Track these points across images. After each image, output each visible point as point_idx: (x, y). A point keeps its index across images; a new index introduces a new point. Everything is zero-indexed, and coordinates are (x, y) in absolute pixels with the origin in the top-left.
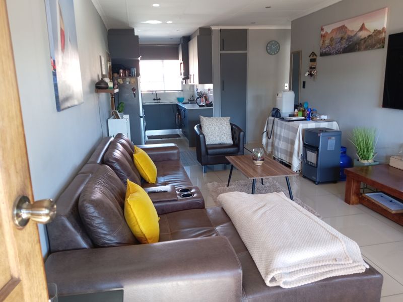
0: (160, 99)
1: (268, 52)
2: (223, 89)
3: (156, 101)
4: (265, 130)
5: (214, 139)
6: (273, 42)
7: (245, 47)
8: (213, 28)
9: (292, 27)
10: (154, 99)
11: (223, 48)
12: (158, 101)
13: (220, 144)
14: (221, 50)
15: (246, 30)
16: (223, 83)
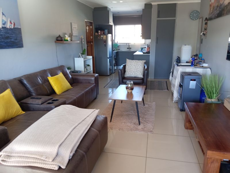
0: (131, 48)
1: (191, 19)
2: (157, 42)
3: (128, 49)
4: (172, 71)
5: (131, 74)
6: (195, 12)
7: (174, 15)
8: (153, 4)
9: (201, 1)
10: (128, 48)
11: (158, 17)
12: (130, 49)
13: (135, 77)
14: (157, 18)
15: (175, 4)
16: (157, 39)
